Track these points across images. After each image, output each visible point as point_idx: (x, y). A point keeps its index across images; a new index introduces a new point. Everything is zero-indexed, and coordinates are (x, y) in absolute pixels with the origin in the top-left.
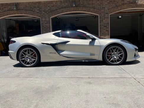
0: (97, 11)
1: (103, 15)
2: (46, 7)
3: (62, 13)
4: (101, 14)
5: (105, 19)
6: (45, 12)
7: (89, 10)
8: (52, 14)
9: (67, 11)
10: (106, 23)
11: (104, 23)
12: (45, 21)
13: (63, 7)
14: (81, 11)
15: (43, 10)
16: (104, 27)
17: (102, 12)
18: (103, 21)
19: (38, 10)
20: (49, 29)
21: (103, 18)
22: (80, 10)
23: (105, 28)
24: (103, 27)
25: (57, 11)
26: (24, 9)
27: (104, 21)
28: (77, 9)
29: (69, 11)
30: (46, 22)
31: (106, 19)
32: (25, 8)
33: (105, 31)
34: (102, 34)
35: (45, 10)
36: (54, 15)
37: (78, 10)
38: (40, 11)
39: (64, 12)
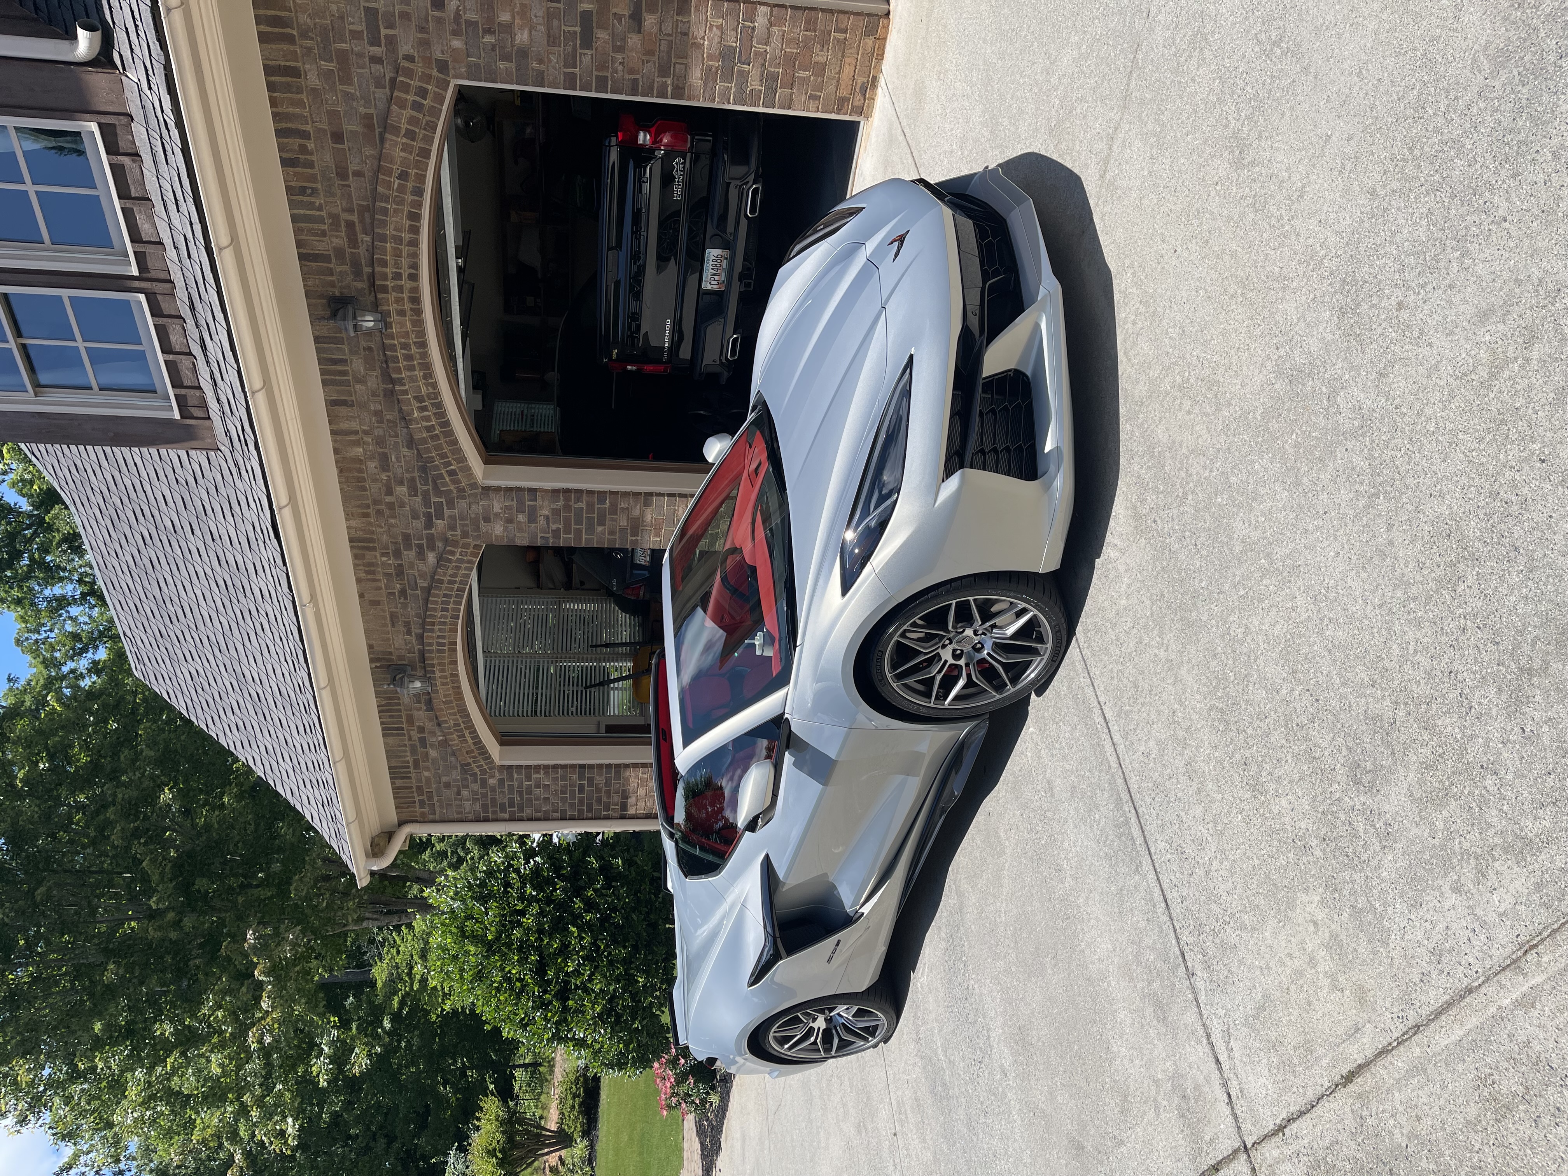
0: (417, 106)
1: (457, 43)
2: (391, 506)
3: (439, 405)
4: (443, 67)
5: (508, 28)
6: (440, 516)
7: (410, 185)
8: (452, 473)
9: (427, 367)
10: (550, 16)
11: (552, 40)
12: (509, 521)
13: (390, 394)
14: (415, 255)
15: (419, 524)
16: (587, 41)
17: (425, 44)
18: (523, 53)
19: (421, 556)
20: (582, 505)
21: (489, 39)
22: (405, 262)
23: (602, 35)
24: (587, 58)
25: (424, 441)
26: (416, 630)
27: (522, 37)
28: (400, 289)
29: (425, 355)
30: (521, 518)
31: (505, 17)
32: (407, 624)
33: (634, 40)
34: (664, 70)
35: (415, 516)
36: (462, 459)
37: (414, 277)
38: (432, 548)
39: (435, 385)
